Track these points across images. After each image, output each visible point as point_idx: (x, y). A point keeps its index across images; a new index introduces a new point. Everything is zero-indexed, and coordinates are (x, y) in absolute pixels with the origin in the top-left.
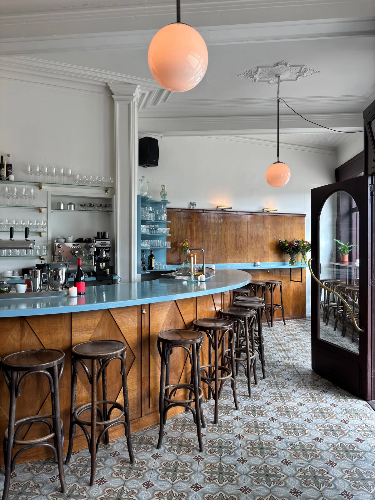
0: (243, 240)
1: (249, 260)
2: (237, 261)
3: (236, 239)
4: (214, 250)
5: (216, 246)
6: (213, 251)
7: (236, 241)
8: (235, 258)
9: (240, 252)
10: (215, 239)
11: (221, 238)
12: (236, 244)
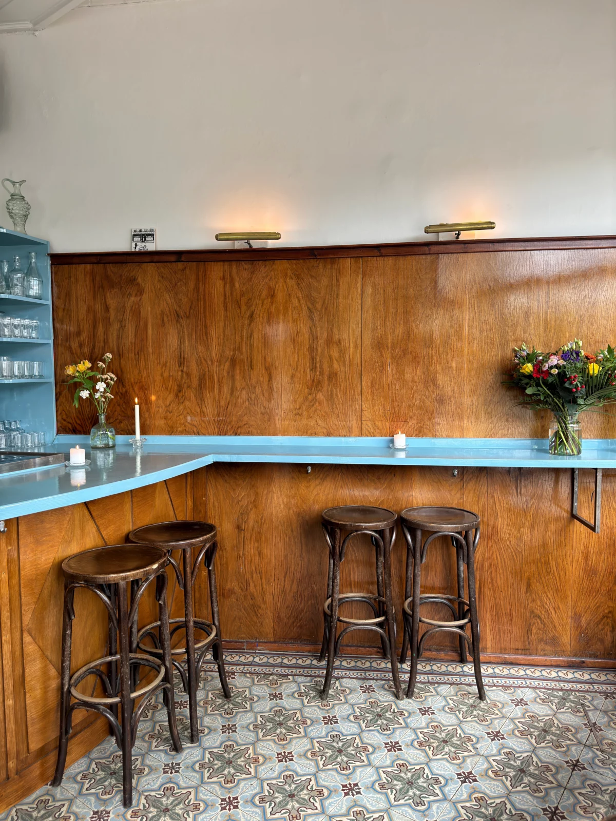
0: (342, 352)
1: (368, 425)
2: (319, 429)
3: (312, 350)
4: (226, 390)
5: (233, 376)
6: (220, 392)
7: (312, 358)
8: (310, 417)
9: (330, 398)
10: (229, 353)
11: (251, 346)
12: (313, 369)
